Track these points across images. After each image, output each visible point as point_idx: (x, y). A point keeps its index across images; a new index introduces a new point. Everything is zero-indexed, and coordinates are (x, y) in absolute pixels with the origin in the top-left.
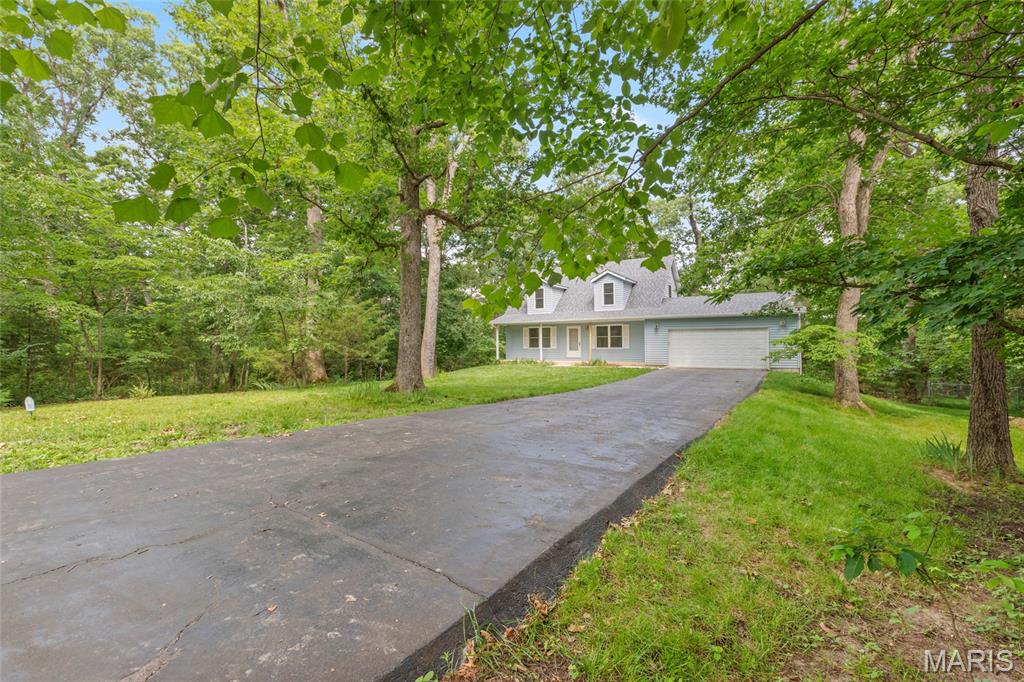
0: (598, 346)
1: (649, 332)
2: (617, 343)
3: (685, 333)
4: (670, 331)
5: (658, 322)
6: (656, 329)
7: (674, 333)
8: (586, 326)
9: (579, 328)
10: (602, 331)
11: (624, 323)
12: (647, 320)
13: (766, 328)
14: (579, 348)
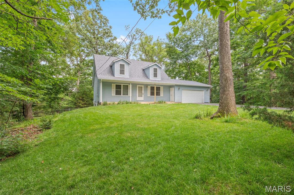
0: (151, 95)
1: (176, 90)
2: (158, 94)
4: (182, 90)
5: (179, 86)
8: (146, 86)
9: (143, 86)
10: (152, 88)
11: (162, 86)
13: (203, 91)
14: (143, 95)
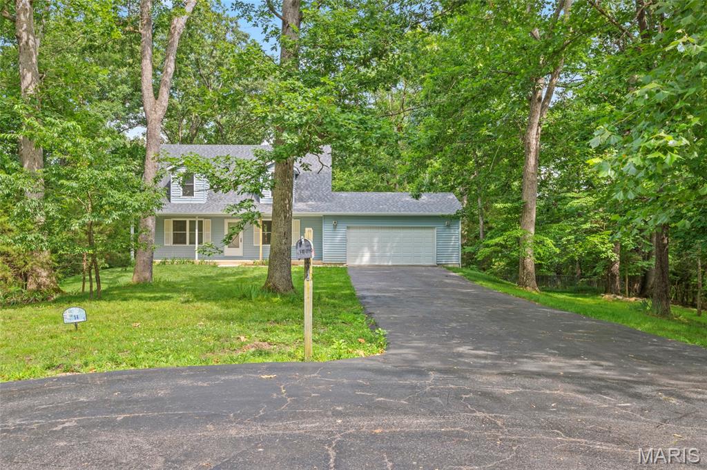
0: (263, 243)
1: (327, 229)
3: (362, 231)
4: (348, 228)
5: (337, 219)
6: (335, 227)
7: (351, 231)
12: (326, 217)
13: (434, 227)
14: (241, 244)
